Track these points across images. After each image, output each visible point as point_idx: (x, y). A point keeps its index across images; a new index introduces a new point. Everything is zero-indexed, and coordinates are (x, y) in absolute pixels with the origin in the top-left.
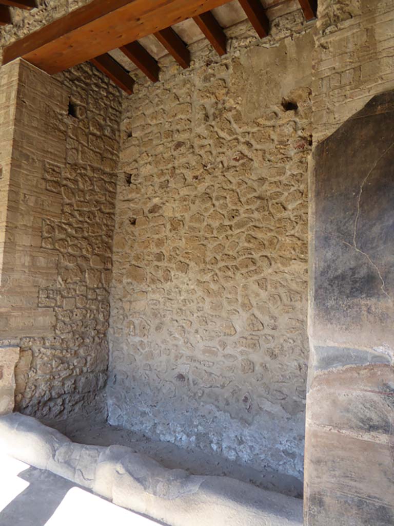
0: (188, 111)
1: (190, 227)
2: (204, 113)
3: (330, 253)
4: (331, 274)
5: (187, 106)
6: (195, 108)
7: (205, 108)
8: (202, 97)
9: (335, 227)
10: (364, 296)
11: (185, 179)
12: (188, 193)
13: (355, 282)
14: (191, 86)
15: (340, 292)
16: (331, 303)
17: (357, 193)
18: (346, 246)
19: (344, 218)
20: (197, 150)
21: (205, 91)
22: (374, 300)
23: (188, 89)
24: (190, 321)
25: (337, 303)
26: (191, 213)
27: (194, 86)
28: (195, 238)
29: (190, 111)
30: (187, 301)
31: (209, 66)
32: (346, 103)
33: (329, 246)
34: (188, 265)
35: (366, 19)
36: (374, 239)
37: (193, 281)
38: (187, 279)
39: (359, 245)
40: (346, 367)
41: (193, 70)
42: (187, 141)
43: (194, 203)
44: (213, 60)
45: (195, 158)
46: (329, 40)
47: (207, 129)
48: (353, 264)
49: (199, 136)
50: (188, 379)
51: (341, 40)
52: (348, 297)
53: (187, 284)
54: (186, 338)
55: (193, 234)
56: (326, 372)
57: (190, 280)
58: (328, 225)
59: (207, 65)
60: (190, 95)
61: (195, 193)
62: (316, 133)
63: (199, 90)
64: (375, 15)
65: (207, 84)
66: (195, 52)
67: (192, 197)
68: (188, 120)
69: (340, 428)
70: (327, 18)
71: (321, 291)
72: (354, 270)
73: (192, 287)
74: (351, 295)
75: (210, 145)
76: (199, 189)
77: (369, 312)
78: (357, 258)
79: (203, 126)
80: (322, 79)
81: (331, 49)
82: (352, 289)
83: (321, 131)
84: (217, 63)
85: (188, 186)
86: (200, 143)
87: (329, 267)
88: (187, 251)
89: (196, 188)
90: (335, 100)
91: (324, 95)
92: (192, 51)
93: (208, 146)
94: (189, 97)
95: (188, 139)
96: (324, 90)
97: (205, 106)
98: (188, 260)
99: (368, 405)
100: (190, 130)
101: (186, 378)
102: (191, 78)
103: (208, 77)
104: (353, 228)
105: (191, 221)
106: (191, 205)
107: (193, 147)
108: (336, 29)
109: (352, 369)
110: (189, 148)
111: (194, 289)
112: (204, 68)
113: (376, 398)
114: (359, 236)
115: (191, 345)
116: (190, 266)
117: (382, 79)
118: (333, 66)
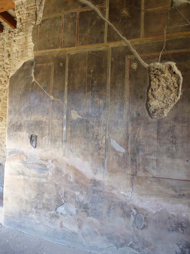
0: (2, 52)
1: (3, 103)
2: (8, 53)
3: (11, 117)
4: (11, 124)
5: (2, 50)
6: (5, 51)
7: (8, 51)
8: (7, 46)
9: (13, 108)
10: (19, 131)
11: (1, 82)
12: (2, 88)
13: (17, 126)
14: (3, 41)
15: (13, 130)
16: (11, 134)
17: (19, 96)
18: (15, 114)
19: (15, 104)
20: (6, 70)
21: (9, 44)
22: (21, 132)
23: (2, 42)
24: (3, 142)
25: (12, 134)
26: (3, 97)
27: (5, 41)
28: (5, 107)
29: (3, 52)
30: (2, 133)
31: (10, 33)
32: (19, 63)
33: (11, 114)
34: (3, 118)
35: (25, 33)
36: (22, 112)
37: (4, 125)
38: (2, 124)
39: (18, 114)
40: (14, 155)
41: (4, 34)
42: (2, 65)
43: (4, 92)
44: (11, 30)
45: (5, 73)
46: (16, 39)
47: (9, 61)
48: (17, 120)
49: (6, 64)
50: (3, 165)
51: (19, 39)
52: (15, 132)
53: (2, 126)
54: (2, 148)
55: (4, 105)
56: (9, 157)
57: (3, 125)
58: (11, 107)
59: (9, 32)
60: (3, 45)
61: (5, 88)
62: (11, 73)
63: (6, 43)
64: (28, 32)
65: (9, 41)
66: (5, 26)
67: (4, 90)
68: (2, 56)
69: (12, 175)
70: (18, 30)
71: (9, 130)
72: (17, 122)
73: (4, 127)
74: (16, 131)
75: (10, 68)
76: (6, 86)
77: (20, 137)
78: (18, 119)
79: (8, 59)
80: (13, 53)
81: (16, 42)
82: (16, 129)
83: (12, 73)
84: (13, 32)
85: (2, 85)
86: (7, 67)
87: (11, 121)
88: (2, 112)
89: (5, 86)
90: (16, 62)
91: (13, 59)
92: (4, 25)
93: (9, 68)
94: (3, 46)
95: (3, 64)
96: (14, 57)
97: (9, 50)
98: (2, 116)
99: (19, 167)
100: (3, 60)
101: (2, 165)
102: (3, 37)
103: (9, 38)
104: (17, 108)
105: (3, 100)
106: (3, 93)
107: (4, 68)
108: (18, 35)
109: (15, 155)
110: (3, 68)
111: (4, 128)
112: (8, 34)
113: (21, 164)
114: (18, 111)
115: (4, 151)
116: (3, 119)
117: (28, 56)
118: (16, 49)
